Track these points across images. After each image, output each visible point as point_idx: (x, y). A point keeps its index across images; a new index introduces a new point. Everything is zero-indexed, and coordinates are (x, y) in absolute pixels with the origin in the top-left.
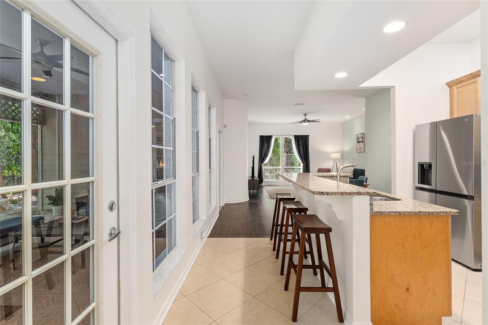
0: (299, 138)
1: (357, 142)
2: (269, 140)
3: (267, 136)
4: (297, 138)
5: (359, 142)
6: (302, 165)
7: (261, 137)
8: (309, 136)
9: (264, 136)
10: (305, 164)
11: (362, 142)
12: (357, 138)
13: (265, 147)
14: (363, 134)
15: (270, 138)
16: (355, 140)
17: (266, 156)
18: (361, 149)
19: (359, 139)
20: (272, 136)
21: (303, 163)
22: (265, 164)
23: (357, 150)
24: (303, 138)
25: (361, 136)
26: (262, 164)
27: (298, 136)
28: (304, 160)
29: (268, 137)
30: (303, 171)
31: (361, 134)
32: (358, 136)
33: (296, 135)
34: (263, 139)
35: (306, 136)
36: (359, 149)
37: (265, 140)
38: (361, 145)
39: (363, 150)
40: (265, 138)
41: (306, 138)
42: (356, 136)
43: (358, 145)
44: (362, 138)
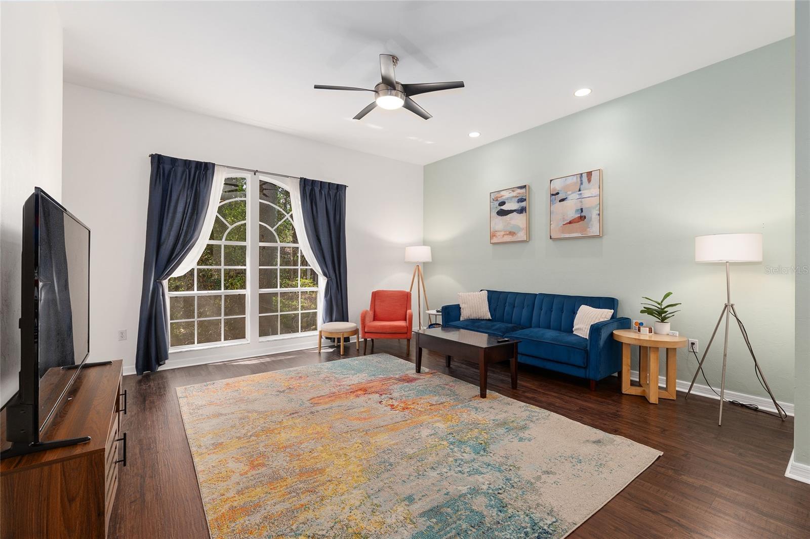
0: (317, 190)
1: (494, 214)
2: (199, 181)
3: (187, 163)
4: (310, 188)
5: (502, 213)
6: (322, 281)
7: (158, 161)
8: (345, 186)
9: (174, 161)
10: (333, 277)
11: (522, 211)
12: (497, 203)
14: (525, 187)
15: (200, 173)
16: (484, 207)
17: (184, 246)
19: (503, 203)
20: (214, 165)
21: (325, 274)
22: (186, 281)
23: (493, 235)
24: (328, 192)
25: (514, 194)
26: (165, 283)
27: (313, 182)
28: (330, 266)
29: (193, 166)
30: (326, 301)
31: (513, 189)
32: (498, 195)
33: (305, 179)
34: (166, 172)
35: (338, 185)
36: (503, 233)
37: (176, 176)
38: (518, 220)
39: (521, 236)
40: (180, 170)
41: (336, 193)
42: (492, 195)
43: (500, 223)
44: (522, 200)
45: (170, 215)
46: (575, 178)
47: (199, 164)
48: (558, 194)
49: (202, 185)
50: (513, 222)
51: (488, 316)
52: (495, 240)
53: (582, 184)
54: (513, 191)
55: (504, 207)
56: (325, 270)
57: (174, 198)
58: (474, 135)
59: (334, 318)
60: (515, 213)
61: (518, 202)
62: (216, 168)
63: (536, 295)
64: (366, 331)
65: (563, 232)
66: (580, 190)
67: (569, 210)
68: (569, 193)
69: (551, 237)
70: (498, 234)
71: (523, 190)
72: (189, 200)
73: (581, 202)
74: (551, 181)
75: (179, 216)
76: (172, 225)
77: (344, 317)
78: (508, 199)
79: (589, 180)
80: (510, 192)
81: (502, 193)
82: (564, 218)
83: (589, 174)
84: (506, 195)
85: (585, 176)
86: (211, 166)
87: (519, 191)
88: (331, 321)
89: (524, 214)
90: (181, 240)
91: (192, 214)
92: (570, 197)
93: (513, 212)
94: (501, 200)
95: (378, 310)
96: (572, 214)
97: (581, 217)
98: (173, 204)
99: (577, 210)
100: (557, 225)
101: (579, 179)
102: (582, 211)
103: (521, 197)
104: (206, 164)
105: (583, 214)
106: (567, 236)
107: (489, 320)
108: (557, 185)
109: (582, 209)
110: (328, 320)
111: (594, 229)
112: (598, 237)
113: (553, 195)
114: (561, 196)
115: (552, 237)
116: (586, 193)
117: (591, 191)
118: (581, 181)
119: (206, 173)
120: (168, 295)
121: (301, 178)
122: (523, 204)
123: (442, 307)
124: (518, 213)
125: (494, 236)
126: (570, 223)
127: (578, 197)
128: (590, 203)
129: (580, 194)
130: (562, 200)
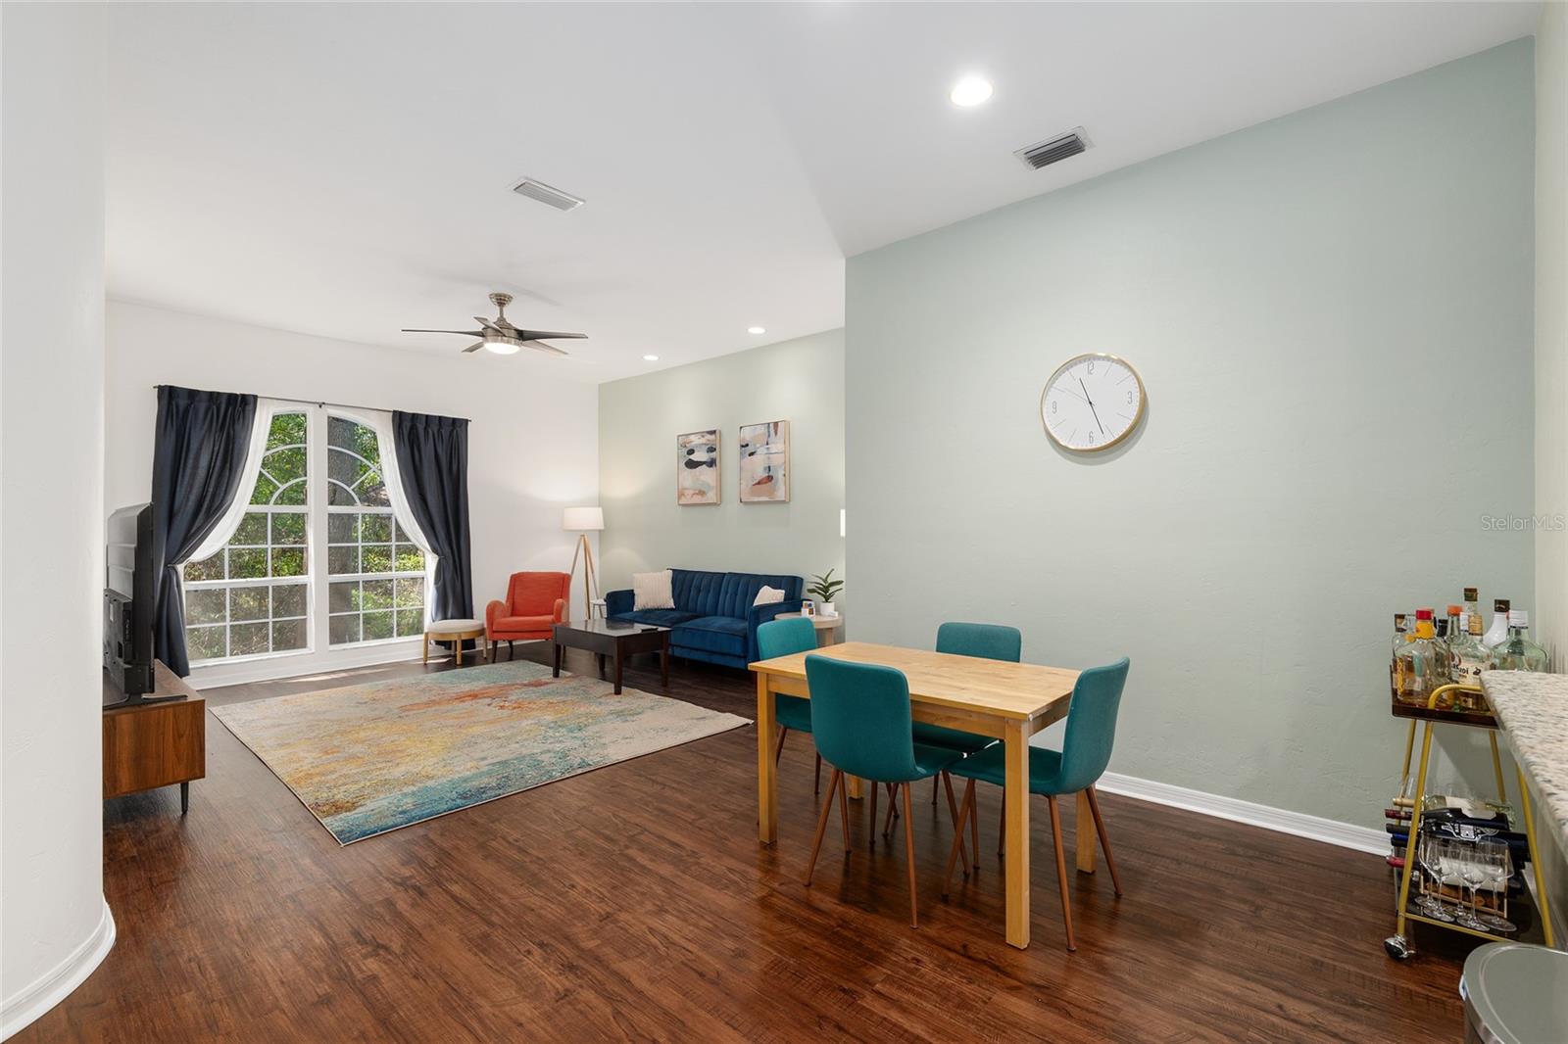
0: (421, 427)
1: (683, 465)
2: (232, 422)
3: (213, 397)
4: (411, 429)
5: (692, 465)
6: (431, 561)
7: (169, 396)
8: (466, 421)
9: (193, 394)
10: (448, 554)
11: (711, 463)
12: (685, 451)
13: (204, 462)
14: (713, 432)
15: (235, 409)
16: (672, 457)
17: (210, 514)
18: (702, 493)
19: (691, 452)
20: (255, 397)
21: (435, 551)
22: (213, 566)
23: (681, 495)
24: (439, 430)
25: (703, 440)
26: (180, 568)
27: (414, 416)
28: (443, 538)
29: (224, 400)
30: (437, 589)
31: (702, 434)
32: (686, 440)
33: (401, 413)
34: (181, 409)
35: (454, 420)
36: (692, 492)
37: (196, 414)
38: (706, 475)
39: (711, 497)
40: (202, 407)
41: (452, 431)
42: (680, 439)
43: (689, 478)
44: (711, 450)
45: (188, 471)
46: (763, 427)
47: (232, 398)
48: (747, 445)
49: (238, 427)
50: (702, 478)
51: (671, 604)
52: (684, 501)
53: (769, 436)
54: (703, 436)
55: (694, 457)
56: (437, 545)
57: (194, 446)
58: (651, 358)
59: (449, 615)
60: (704, 466)
61: (708, 452)
62: (259, 400)
63: (725, 574)
64: (494, 629)
65: (755, 496)
66: (767, 444)
67: (757, 467)
68: (758, 445)
70: (687, 492)
71: (713, 437)
72: (216, 448)
73: (769, 458)
74: (741, 428)
75: (202, 473)
76: (191, 486)
77: (465, 611)
78: (697, 446)
79: (776, 433)
80: (699, 437)
81: (692, 438)
82: (753, 477)
83: (776, 424)
84: (696, 440)
85: (771, 425)
86: (252, 399)
87: (709, 437)
88: (445, 618)
89: (714, 468)
90: (205, 506)
91: (223, 468)
92: (759, 451)
93: (702, 465)
94: (689, 447)
95: (518, 600)
96: (761, 474)
97: (769, 476)
98: (192, 455)
99: (765, 468)
100: (747, 484)
101: (767, 430)
102: (770, 470)
103: (710, 446)
104: (244, 396)
105: (771, 474)
106: (756, 499)
107: (672, 609)
108: (747, 435)
109: (769, 467)
110: (440, 617)
111: (780, 495)
112: (783, 502)
113: (742, 446)
114: (750, 449)
115: (742, 500)
116: (774, 448)
117: (777, 446)
118: (769, 432)
119: (244, 410)
120: (186, 586)
121: (395, 412)
122: (713, 455)
123: (608, 595)
124: (707, 466)
126: (759, 483)
127: (766, 451)
128: (777, 461)
129: (768, 448)
130: (751, 454)
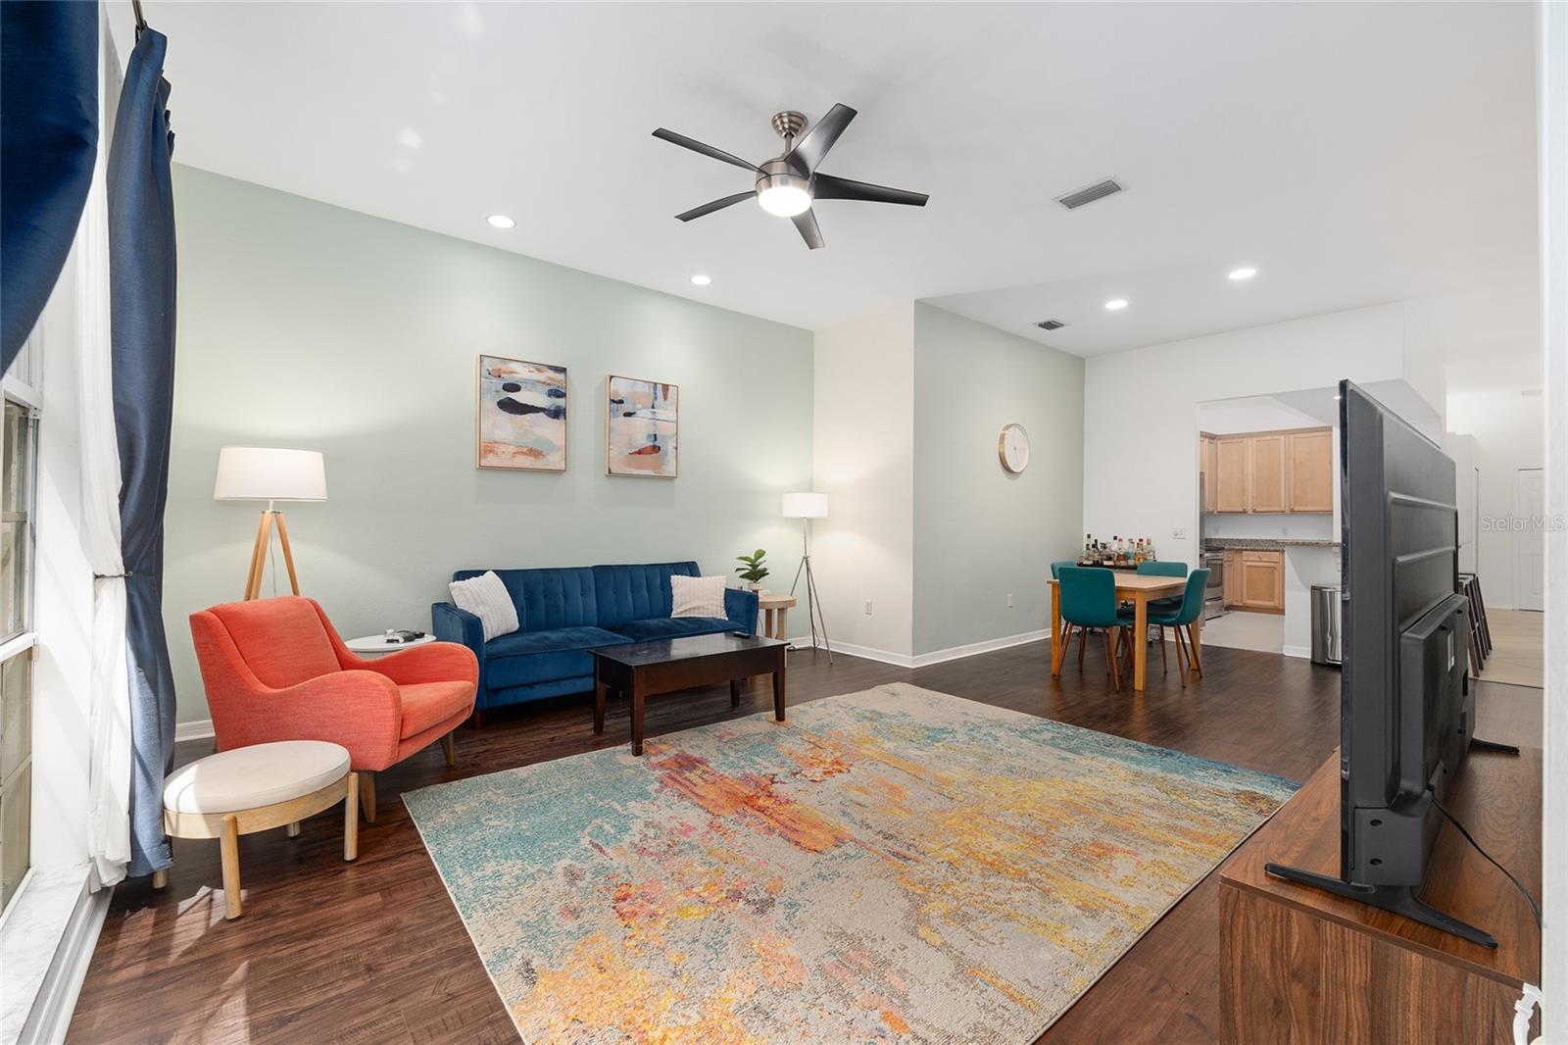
1: (491, 404)
5: (510, 407)
11: (557, 413)
12: (498, 384)
14: (563, 370)
16: (466, 388)
18: (533, 453)
19: (513, 388)
23: (486, 449)
25: (542, 377)
31: (539, 367)
32: (503, 367)
36: (511, 449)
38: (543, 428)
39: (553, 460)
42: (485, 359)
43: (506, 426)
44: (557, 393)
46: (647, 386)
48: (621, 402)
50: (538, 431)
51: (517, 623)
52: (491, 460)
53: (656, 398)
54: (539, 370)
55: (517, 397)
60: (542, 414)
61: (550, 395)
63: (589, 569)
65: (629, 466)
66: (653, 407)
67: (638, 430)
68: (639, 406)
69: (610, 470)
70: (502, 448)
71: (560, 376)
73: (655, 425)
74: (611, 377)
78: (526, 381)
79: (665, 398)
80: (533, 369)
81: (513, 366)
82: (630, 444)
83: (666, 387)
84: (522, 373)
85: (659, 388)
87: (552, 374)
89: (562, 420)
92: (640, 413)
93: (537, 412)
94: (509, 379)
96: (643, 441)
97: (654, 447)
99: (649, 436)
100: (619, 452)
101: (652, 389)
102: (656, 439)
103: (555, 387)
105: (657, 443)
106: (635, 472)
107: (519, 632)
108: (621, 388)
109: (655, 435)
111: (669, 469)
112: (674, 479)
113: (614, 401)
114: (626, 407)
115: (613, 471)
116: (661, 414)
117: (665, 413)
118: (655, 394)
122: (561, 402)
124: (548, 415)
125: (491, 451)
126: (640, 452)
127: (651, 416)
128: (665, 430)
129: (654, 413)
130: (628, 415)
